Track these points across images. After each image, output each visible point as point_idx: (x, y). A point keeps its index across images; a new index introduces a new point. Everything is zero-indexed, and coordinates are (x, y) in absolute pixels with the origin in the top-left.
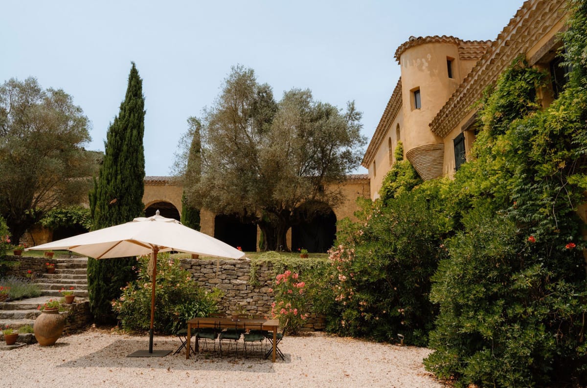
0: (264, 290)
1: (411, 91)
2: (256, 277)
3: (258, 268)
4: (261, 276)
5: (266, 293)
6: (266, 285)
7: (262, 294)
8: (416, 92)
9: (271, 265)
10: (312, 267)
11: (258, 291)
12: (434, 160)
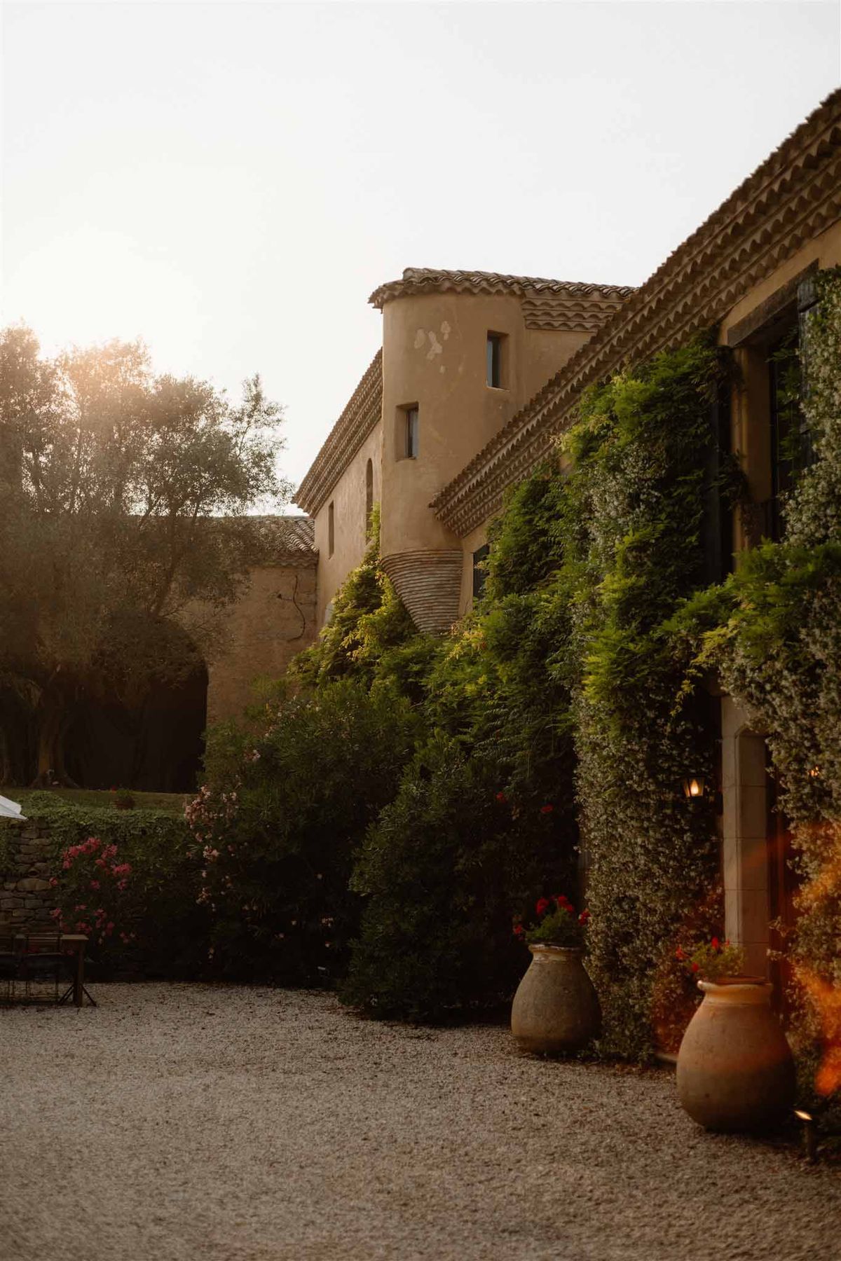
0: (27, 883)
1: (400, 408)
2: (10, 853)
3: (16, 831)
4: (19, 852)
5: (31, 892)
6: (34, 873)
7: (21, 895)
8: (409, 410)
9: (45, 825)
10: (144, 832)
11: (12, 886)
12: (440, 586)
